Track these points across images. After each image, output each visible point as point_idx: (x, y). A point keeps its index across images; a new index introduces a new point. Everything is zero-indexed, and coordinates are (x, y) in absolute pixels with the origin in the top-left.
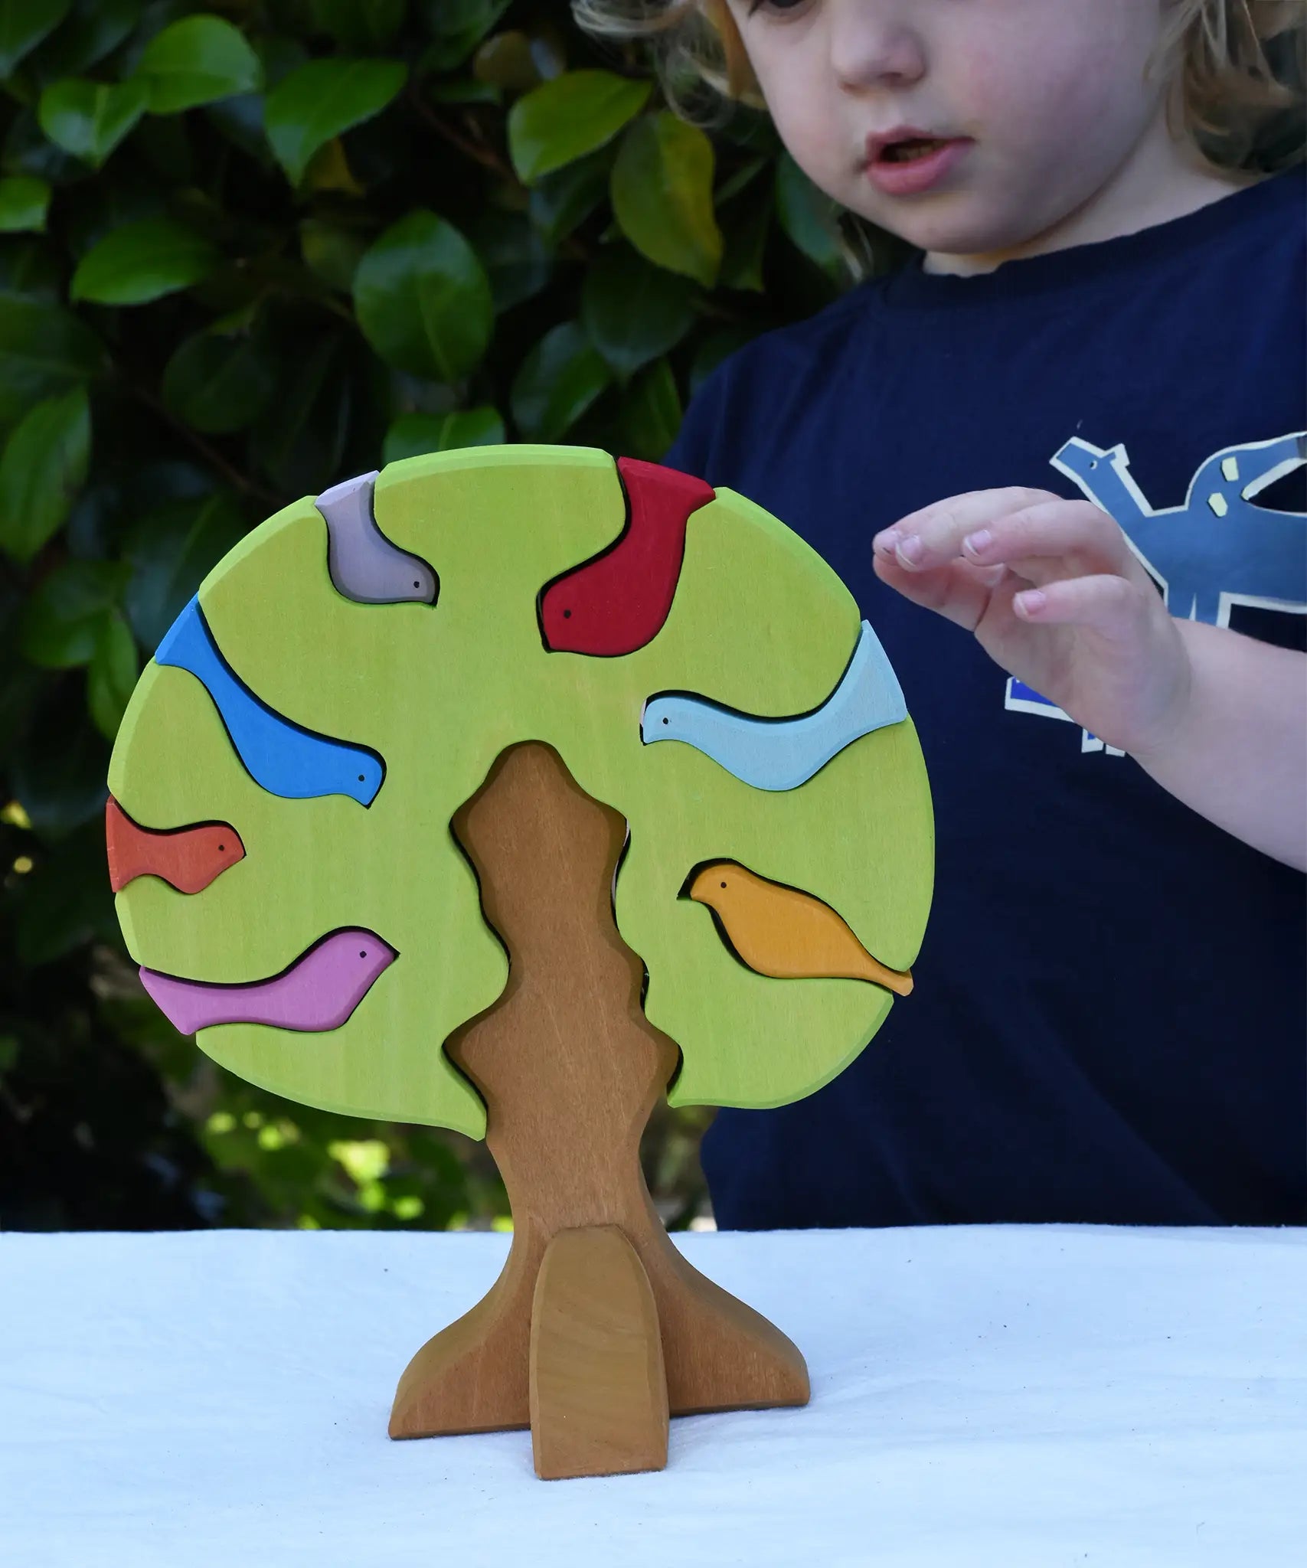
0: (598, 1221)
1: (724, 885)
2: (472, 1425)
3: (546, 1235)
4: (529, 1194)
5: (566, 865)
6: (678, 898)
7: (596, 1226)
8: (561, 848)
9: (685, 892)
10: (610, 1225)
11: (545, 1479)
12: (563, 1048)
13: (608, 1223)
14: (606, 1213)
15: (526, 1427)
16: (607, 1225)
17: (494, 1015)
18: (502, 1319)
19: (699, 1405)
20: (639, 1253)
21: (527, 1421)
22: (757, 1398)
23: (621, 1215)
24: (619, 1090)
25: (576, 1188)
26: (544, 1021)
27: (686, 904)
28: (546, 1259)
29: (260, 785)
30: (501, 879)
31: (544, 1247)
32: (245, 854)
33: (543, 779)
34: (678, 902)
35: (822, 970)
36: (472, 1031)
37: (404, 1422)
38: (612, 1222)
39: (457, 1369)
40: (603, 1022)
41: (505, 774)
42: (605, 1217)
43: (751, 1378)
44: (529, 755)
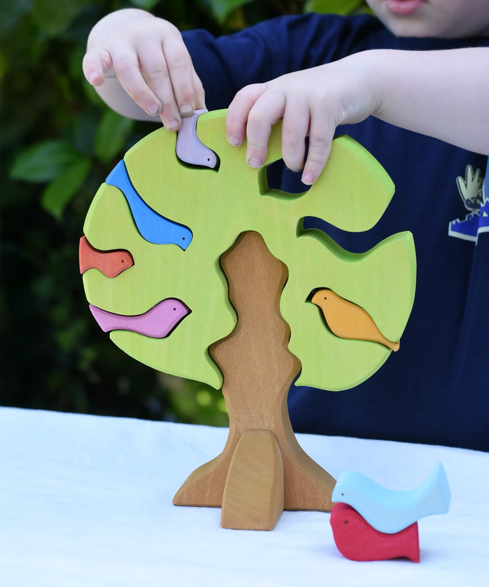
0: (263, 428)
1: (325, 298)
2: (206, 504)
3: (241, 431)
4: (237, 414)
5: (264, 282)
6: (305, 302)
7: (262, 430)
8: (262, 275)
9: (309, 299)
10: (268, 430)
11: (223, 527)
12: (256, 356)
13: (267, 429)
14: (266, 426)
15: (220, 507)
16: (266, 430)
17: (229, 340)
18: (221, 462)
19: (296, 507)
20: (278, 443)
21: (220, 504)
22: (320, 507)
23: (272, 427)
24: (276, 376)
25: (256, 413)
26: (249, 345)
27: (309, 304)
28: (240, 441)
29: (143, 237)
30: (236, 285)
31: (240, 436)
32: (134, 264)
33: (258, 246)
34: (305, 303)
35: (363, 337)
36: (220, 345)
37: (179, 499)
38: (268, 429)
39: (201, 480)
40: (272, 348)
41: (242, 243)
42: (266, 428)
43: (318, 499)
44: (253, 236)
